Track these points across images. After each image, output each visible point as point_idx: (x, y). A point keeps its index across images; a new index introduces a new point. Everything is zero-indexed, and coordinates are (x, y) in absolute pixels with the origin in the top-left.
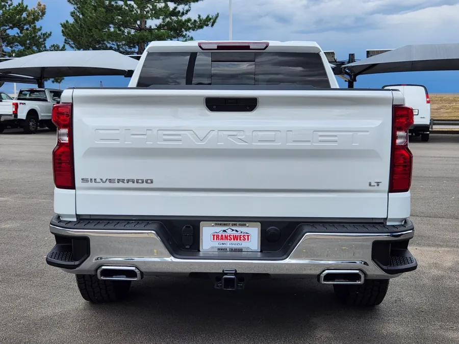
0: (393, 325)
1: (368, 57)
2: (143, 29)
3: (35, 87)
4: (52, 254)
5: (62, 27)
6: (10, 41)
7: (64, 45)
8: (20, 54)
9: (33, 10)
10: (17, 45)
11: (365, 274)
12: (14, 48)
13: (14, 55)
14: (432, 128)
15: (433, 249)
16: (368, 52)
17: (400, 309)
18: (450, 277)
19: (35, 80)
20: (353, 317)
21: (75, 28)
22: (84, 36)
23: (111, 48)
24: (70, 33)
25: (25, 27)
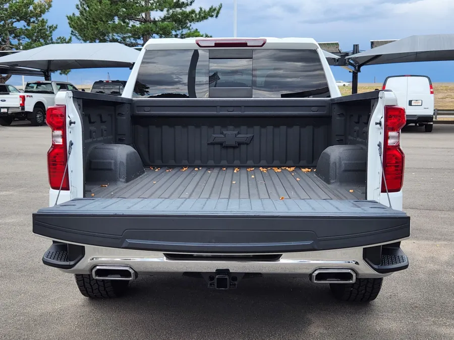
0: (386, 321)
1: (372, 47)
2: (149, 21)
3: (42, 79)
4: (48, 254)
5: (68, 19)
6: (17, 34)
7: (71, 38)
8: (27, 47)
9: (39, 2)
10: (24, 38)
11: (357, 274)
12: (21, 41)
13: (21, 47)
14: (436, 118)
15: (431, 243)
16: (372, 43)
17: (394, 304)
18: (446, 272)
19: (42, 73)
20: (347, 313)
21: (80, 21)
22: (90, 28)
23: (116, 41)
24: (75, 25)
25: (32, 20)
